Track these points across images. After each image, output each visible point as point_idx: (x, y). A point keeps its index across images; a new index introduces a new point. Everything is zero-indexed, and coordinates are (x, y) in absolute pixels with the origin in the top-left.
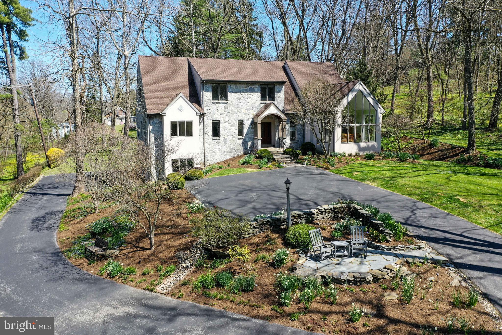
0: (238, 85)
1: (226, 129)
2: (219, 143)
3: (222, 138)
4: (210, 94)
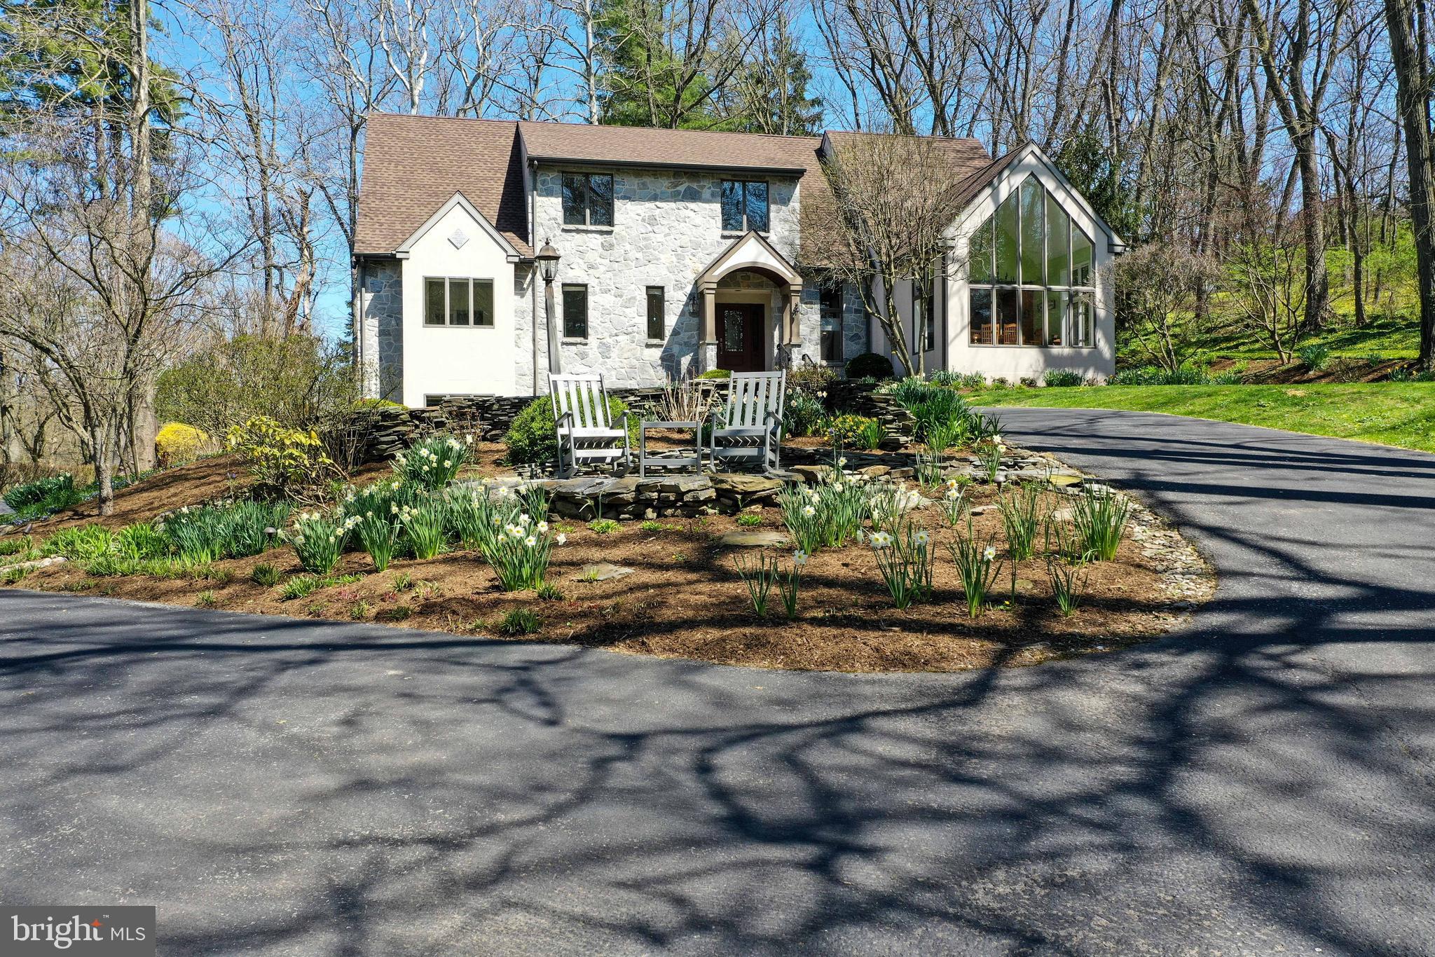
0: (648, 180)
1: (606, 312)
2: (583, 356)
3: (592, 339)
4: (557, 201)
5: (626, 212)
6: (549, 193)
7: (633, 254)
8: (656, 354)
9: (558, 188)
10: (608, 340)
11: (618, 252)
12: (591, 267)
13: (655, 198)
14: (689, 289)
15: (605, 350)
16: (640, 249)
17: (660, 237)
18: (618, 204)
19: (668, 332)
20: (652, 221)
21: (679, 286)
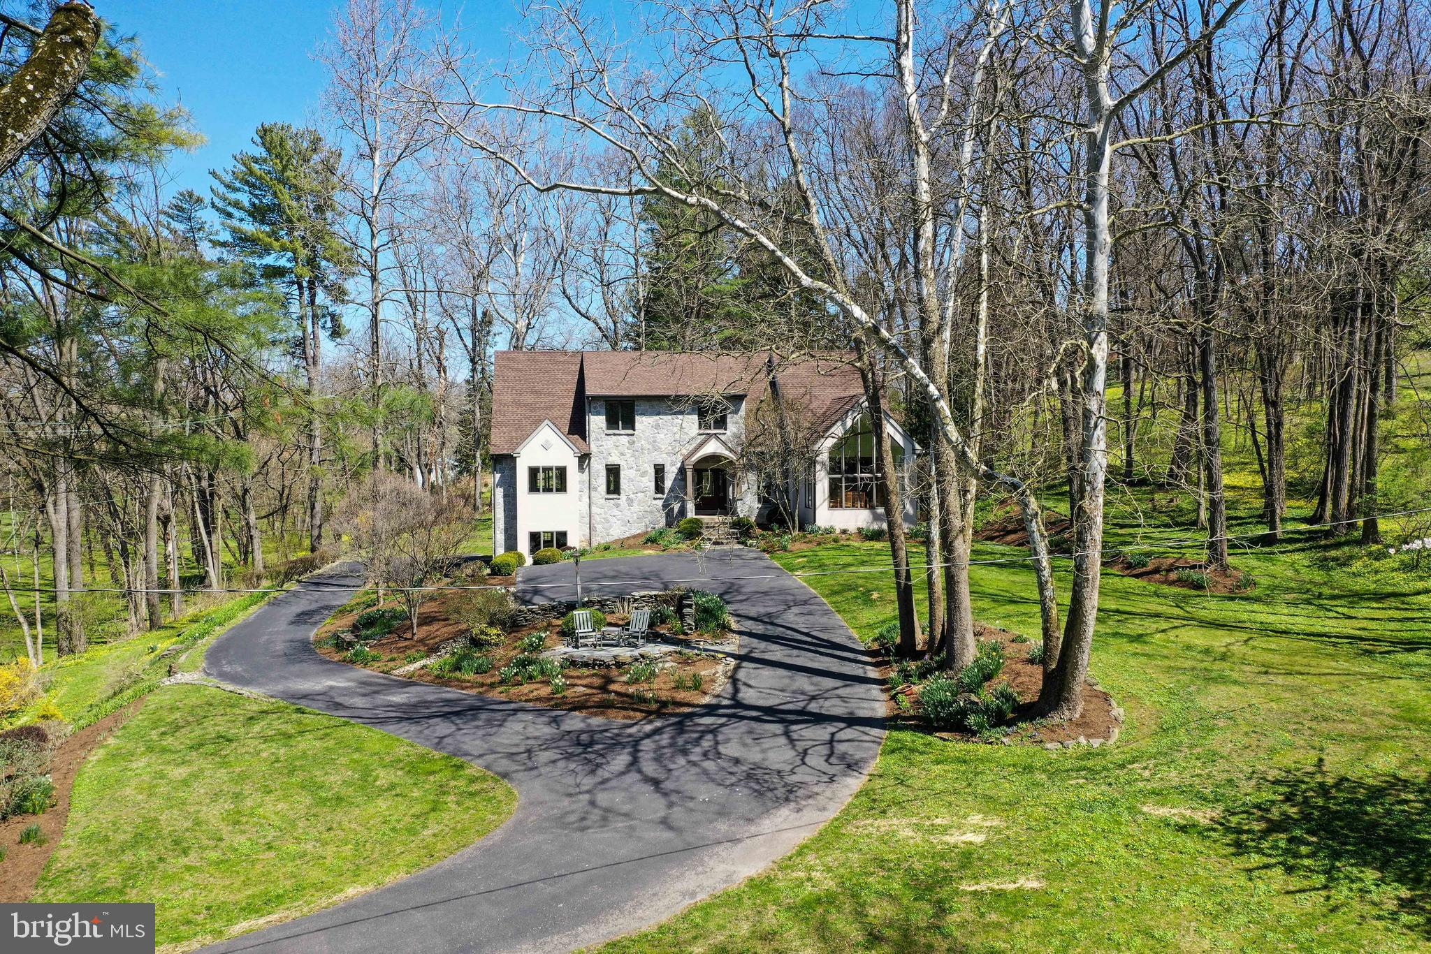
0: (655, 403)
1: (631, 480)
2: (617, 506)
3: (623, 496)
4: (603, 418)
5: (643, 423)
6: (598, 414)
7: (647, 446)
8: (660, 503)
9: (603, 410)
10: (632, 496)
11: (638, 445)
12: (622, 454)
13: (659, 414)
14: (679, 465)
15: (630, 502)
16: (649, 443)
17: (662, 436)
18: (637, 418)
19: (666, 491)
20: (657, 427)
21: (673, 464)
